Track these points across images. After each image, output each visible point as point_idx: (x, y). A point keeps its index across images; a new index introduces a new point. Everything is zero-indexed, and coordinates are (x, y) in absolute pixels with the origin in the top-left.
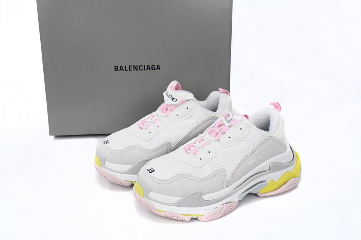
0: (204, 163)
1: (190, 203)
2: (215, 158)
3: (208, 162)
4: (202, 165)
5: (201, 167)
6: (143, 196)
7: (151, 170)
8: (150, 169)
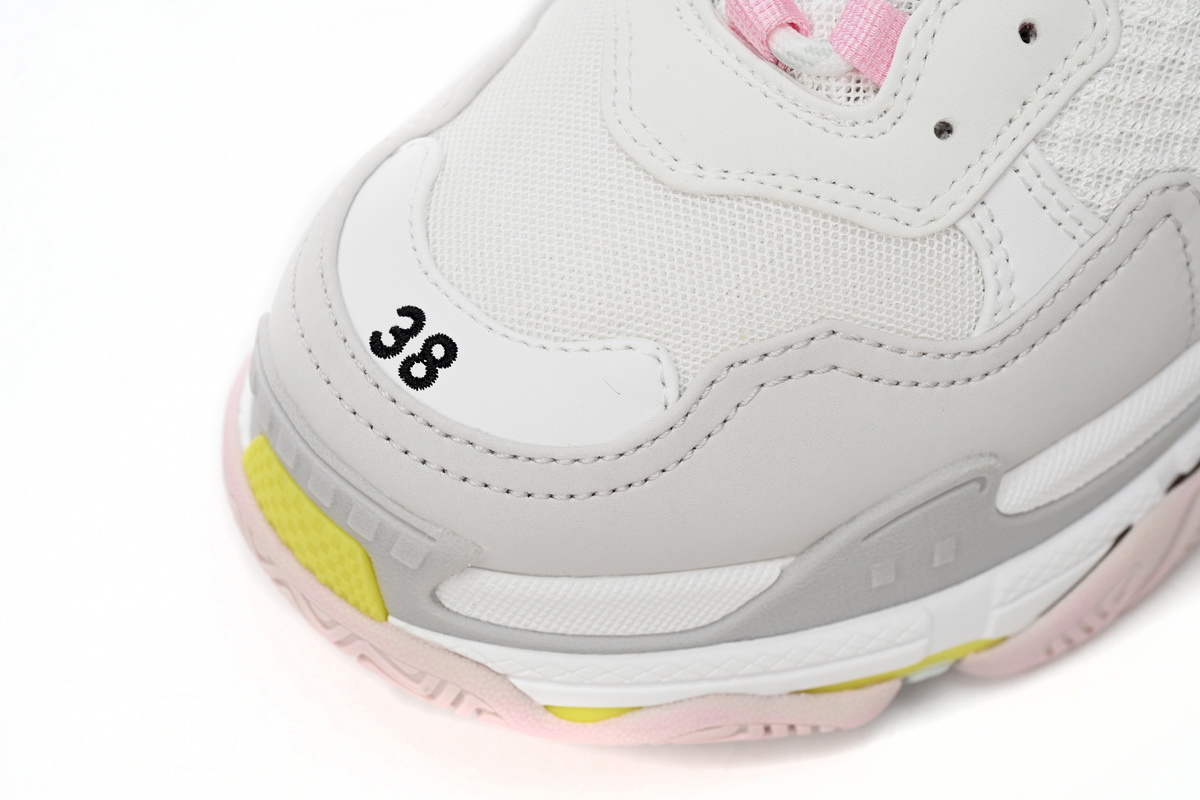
0: (991, 175)
1: (875, 584)
2: (1097, 88)
3: (1032, 149)
4: (975, 195)
5: (966, 225)
6: (375, 609)
7: (414, 346)
8: (401, 336)
